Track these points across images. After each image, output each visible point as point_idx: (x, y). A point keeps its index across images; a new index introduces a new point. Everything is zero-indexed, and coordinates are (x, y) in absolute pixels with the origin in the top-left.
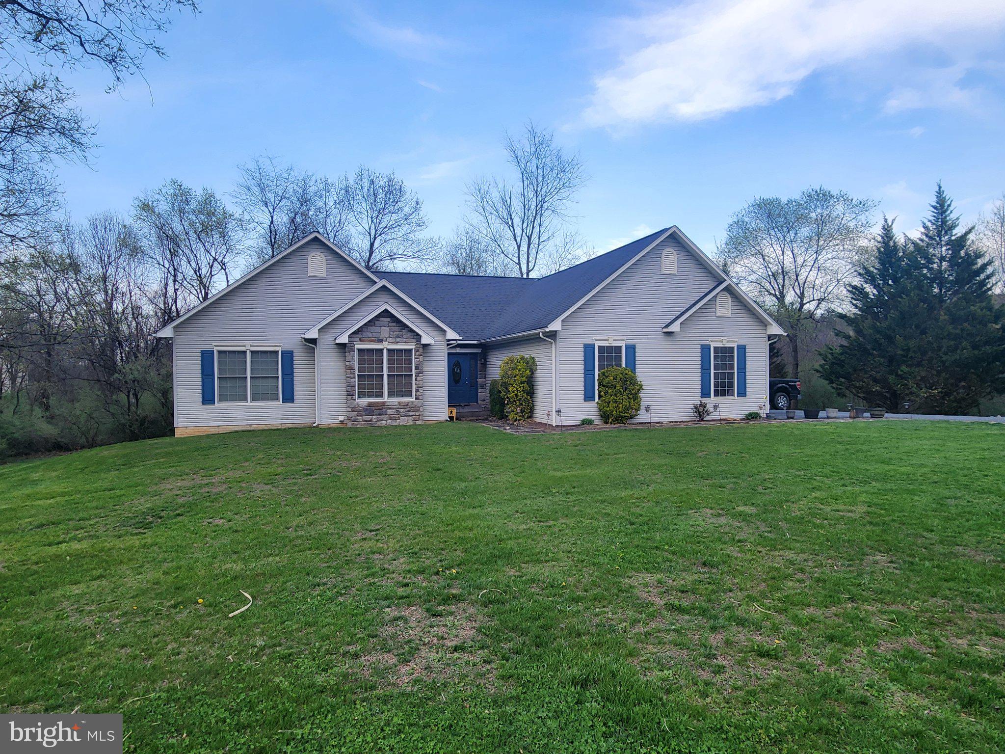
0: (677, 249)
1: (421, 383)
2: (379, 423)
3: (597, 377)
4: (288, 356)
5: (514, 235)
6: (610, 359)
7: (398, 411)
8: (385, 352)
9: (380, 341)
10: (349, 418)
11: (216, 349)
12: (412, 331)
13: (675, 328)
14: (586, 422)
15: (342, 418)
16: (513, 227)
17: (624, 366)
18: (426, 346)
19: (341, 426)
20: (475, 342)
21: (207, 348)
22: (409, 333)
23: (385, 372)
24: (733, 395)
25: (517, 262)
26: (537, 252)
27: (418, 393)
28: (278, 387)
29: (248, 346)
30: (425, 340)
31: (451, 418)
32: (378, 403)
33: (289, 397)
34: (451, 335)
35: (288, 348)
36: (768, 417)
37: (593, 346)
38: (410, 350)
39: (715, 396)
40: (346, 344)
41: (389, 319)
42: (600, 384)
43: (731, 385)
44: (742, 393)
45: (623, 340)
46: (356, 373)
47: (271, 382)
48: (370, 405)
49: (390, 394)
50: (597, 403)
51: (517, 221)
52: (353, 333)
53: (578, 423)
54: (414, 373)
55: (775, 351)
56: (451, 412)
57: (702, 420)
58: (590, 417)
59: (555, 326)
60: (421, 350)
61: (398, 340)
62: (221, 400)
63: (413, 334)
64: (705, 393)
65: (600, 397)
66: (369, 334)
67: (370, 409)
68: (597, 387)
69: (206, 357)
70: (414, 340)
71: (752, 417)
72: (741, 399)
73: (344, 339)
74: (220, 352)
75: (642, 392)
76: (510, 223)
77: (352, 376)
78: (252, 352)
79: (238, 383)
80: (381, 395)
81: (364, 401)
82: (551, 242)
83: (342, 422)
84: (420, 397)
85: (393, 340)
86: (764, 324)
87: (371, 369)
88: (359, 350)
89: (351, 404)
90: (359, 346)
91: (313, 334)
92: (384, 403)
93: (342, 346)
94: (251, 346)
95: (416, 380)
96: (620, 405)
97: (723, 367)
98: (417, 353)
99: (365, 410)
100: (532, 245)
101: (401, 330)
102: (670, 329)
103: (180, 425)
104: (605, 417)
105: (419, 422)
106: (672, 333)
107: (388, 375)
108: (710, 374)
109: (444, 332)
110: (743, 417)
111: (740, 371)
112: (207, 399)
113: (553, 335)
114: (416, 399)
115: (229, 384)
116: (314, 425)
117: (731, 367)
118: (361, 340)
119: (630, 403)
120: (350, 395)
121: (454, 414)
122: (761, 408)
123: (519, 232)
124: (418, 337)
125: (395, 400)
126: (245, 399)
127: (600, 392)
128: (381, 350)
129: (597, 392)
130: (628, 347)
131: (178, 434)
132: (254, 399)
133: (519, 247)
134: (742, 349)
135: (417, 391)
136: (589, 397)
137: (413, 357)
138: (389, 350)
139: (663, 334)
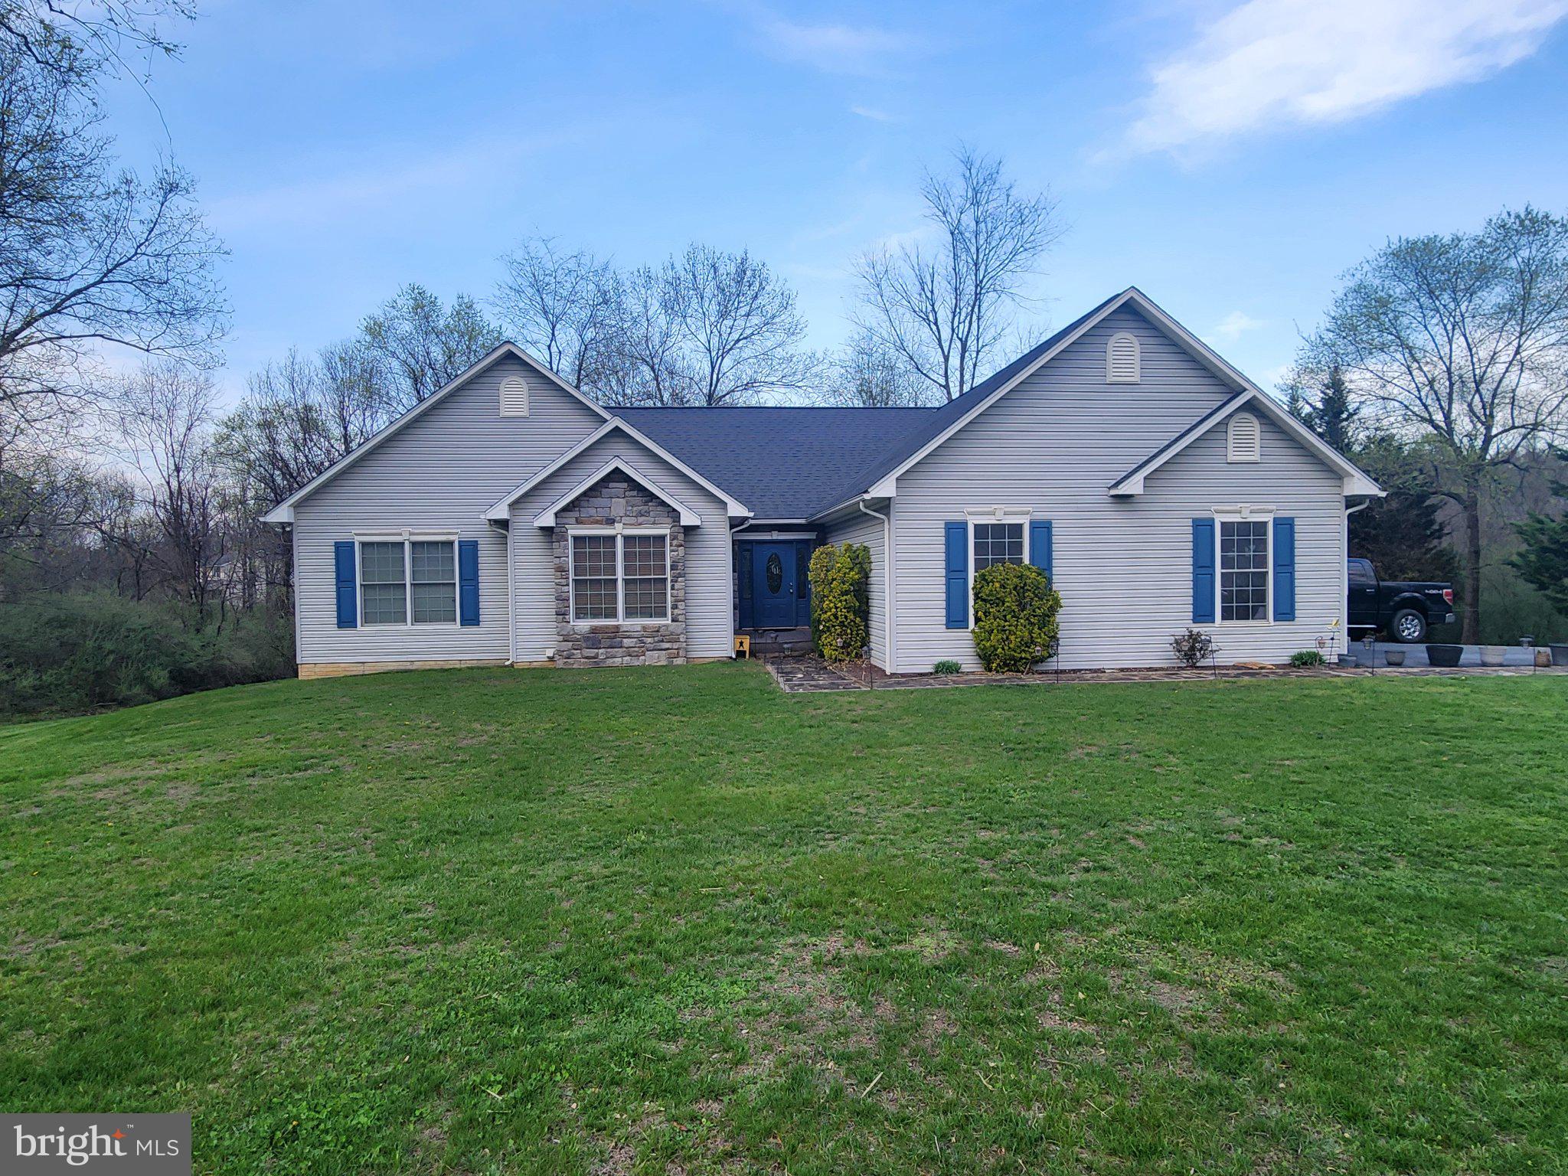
0: (1137, 332)
1: (681, 593)
2: (609, 662)
3: (971, 583)
4: (470, 550)
5: (939, 340)
6: (999, 548)
7: (642, 642)
8: (620, 542)
9: (611, 522)
10: (559, 652)
11: (357, 539)
12: (663, 503)
13: (1134, 486)
14: (946, 669)
15: (550, 653)
16: (936, 324)
17: (1026, 561)
18: (689, 530)
19: (550, 665)
20: (802, 521)
21: (343, 537)
22: (659, 508)
23: (620, 574)
24: (1265, 617)
25: (944, 383)
26: (975, 365)
27: (676, 611)
28: (454, 601)
29: (405, 536)
30: (688, 519)
31: (740, 654)
32: (607, 627)
33: (471, 618)
34: (736, 509)
35: (468, 536)
36: (1342, 662)
37: (963, 526)
38: (662, 538)
39: (1223, 618)
40: (552, 528)
41: (625, 485)
42: (977, 596)
43: (1261, 597)
44: (1286, 612)
45: (1027, 513)
46: (571, 576)
47: (442, 593)
48: (594, 630)
49: (630, 613)
50: (973, 632)
51: (944, 314)
52: (565, 509)
53: (929, 669)
54: (668, 575)
55: (1436, 527)
56: (741, 644)
57: (1194, 667)
58: (954, 659)
59: (885, 488)
60: (681, 536)
61: (641, 519)
62: (367, 620)
63: (667, 509)
64: (1202, 612)
65: (977, 620)
66: (592, 511)
67: (594, 639)
68: (971, 602)
69: (343, 552)
70: (670, 520)
71: (1305, 661)
72: (1284, 626)
73: (548, 520)
74: (364, 545)
75: (1061, 611)
76: (931, 318)
77: (564, 581)
78: (414, 544)
79: (391, 595)
80: (612, 614)
81: (584, 625)
82: (998, 346)
83: (551, 659)
84: (681, 618)
85: (633, 520)
86: (1337, 476)
87: (595, 570)
88: (576, 538)
89: (562, 628)
90: (574, 531)
91: (501, 512)
92: (617, 627)
93: (547, 531)
94: (411, 534)
95: (672, 589)
96: (1012, 638)
97: (1244, 562)
98: (675, 542)
99: (586, 639)
100: (967, 354)
101: (646, 503)
102: (1122, 490)
103: (305, 660)
104: (986, 658)
105: (679, 661)
106: (1131, 496)
107: (626, 582)
108: (1213, 575)
109: (723, 505)
110: (1286, 660)
111: (1279, 569)
112: (346, 619)
113: (884, 506)
114: (673, 621)
115: (377, 595)
116: (507, 663)
117: (1262, 562)
118: (578, 522)
119: (1030, 632)
120: (562, 614)
121: (746, 647)
122: (1321, 644)
123: (946, 333)
124: (675, 515)
125: (638, 623)
126: (405, 621)
127: (976, 612)
128: (613, 538)
129: (971, 612)
130: (1034, 526)
131: (304, 674)
132: (417, 620)
133: (946, 358)
134: (1286, 527)
135: (675, 607)
136: (955, 620)
137: (668, 548)
138: (627, 539)
139: (1110, 500)
